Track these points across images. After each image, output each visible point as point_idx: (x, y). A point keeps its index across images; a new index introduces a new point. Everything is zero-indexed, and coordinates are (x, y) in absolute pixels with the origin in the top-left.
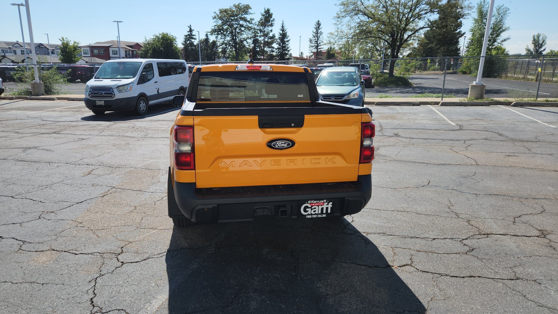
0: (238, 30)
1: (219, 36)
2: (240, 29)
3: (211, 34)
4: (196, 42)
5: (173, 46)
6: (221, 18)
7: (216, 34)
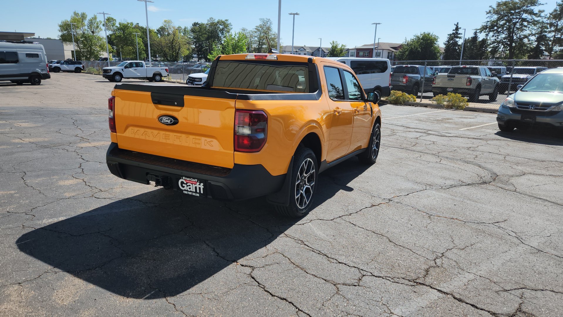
0: (518, 26)
1: (491, 34)
2: (522, 24)
3: (480, 32)
4: (460, 42)
5: (433, 46)
6: (496, 12)
7: (486, 31)
